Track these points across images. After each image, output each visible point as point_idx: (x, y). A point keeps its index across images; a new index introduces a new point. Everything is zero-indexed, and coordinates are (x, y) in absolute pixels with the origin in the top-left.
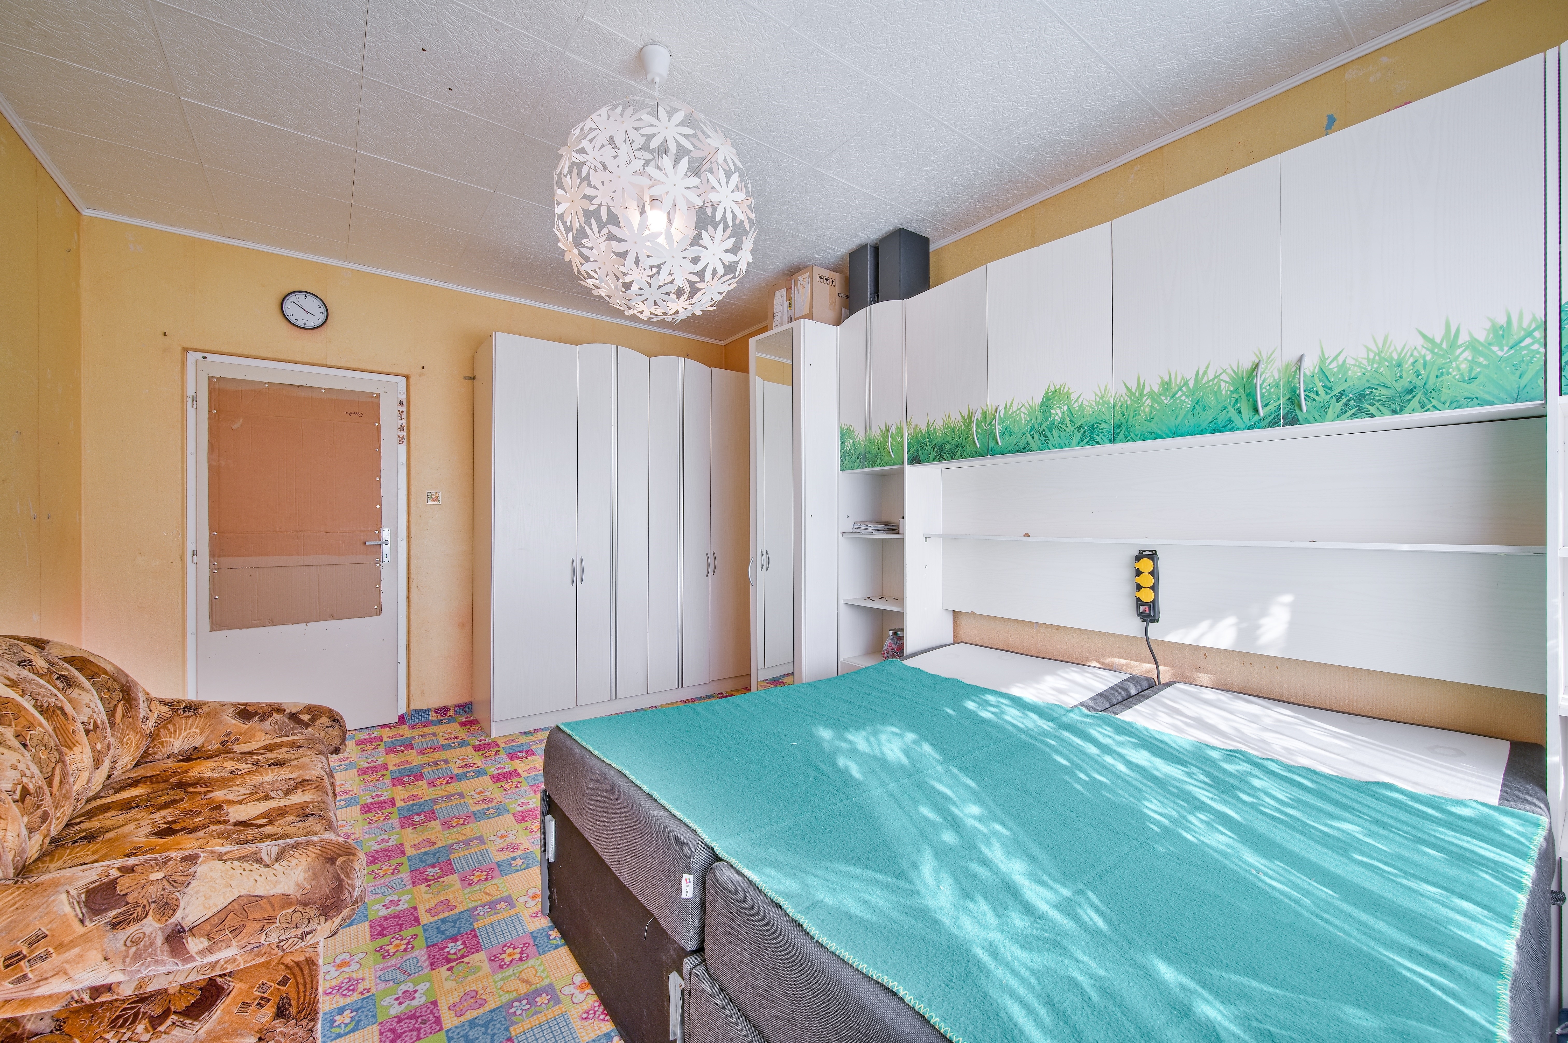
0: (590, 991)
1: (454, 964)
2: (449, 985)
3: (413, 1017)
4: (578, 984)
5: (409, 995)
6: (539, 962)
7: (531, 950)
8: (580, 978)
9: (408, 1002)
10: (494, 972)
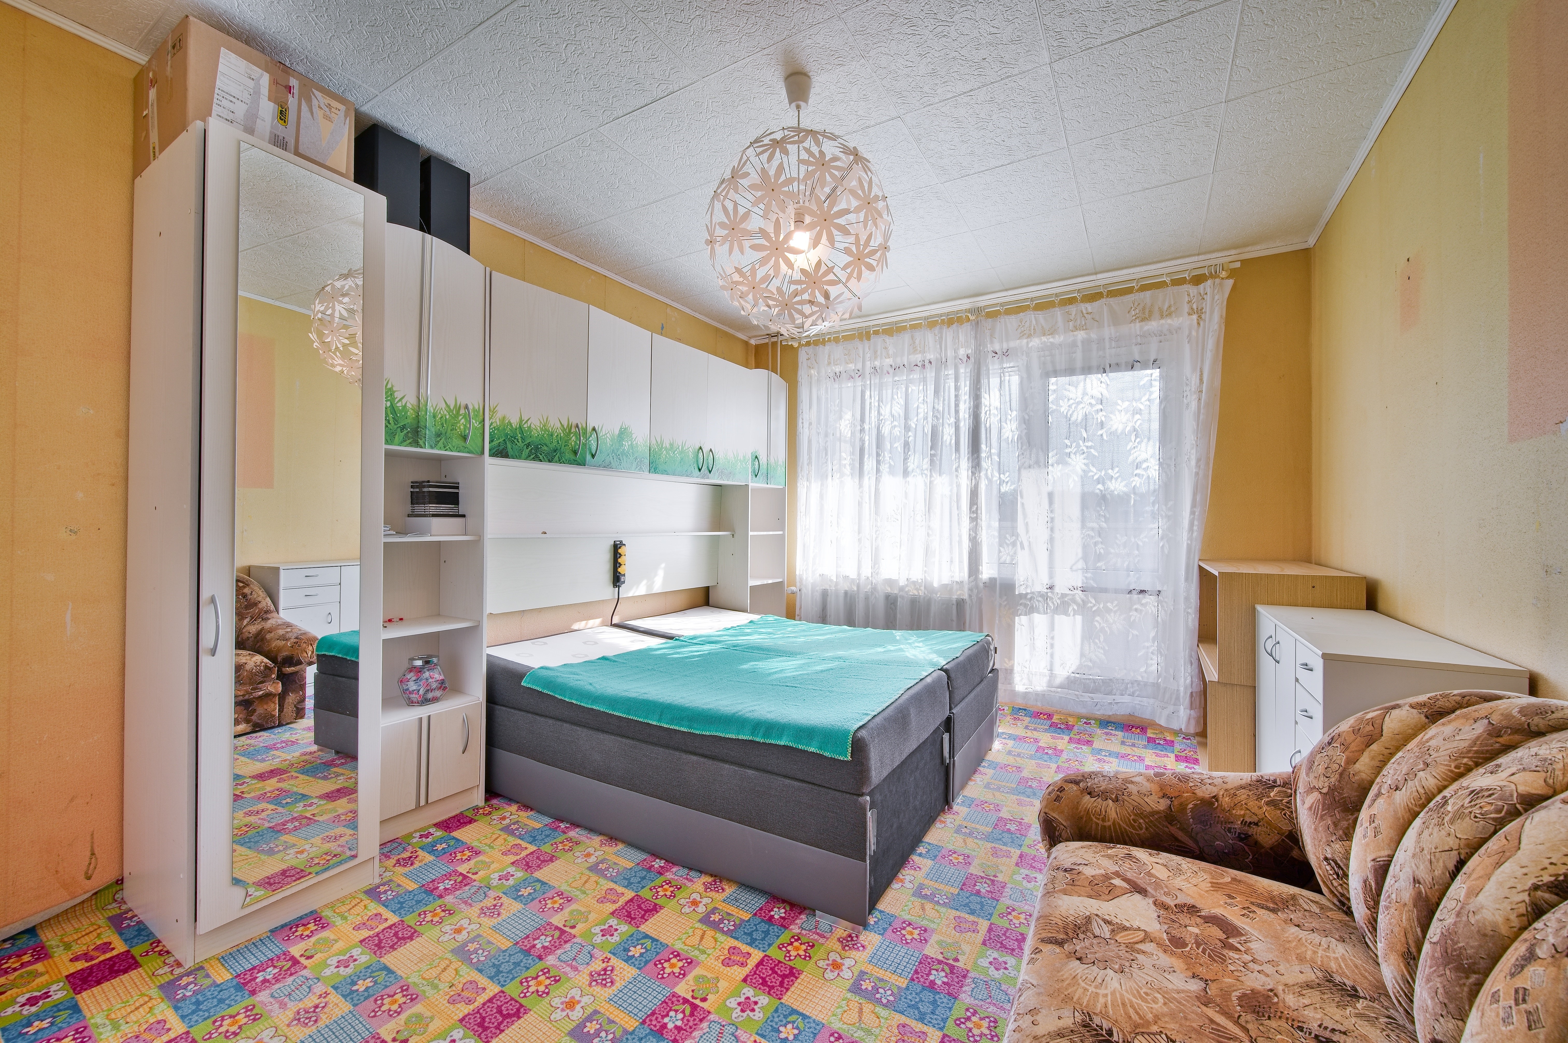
0: (900, 876)
1: (951, 962)
2: (966, 948)
3: (1003, 946)
4: (901, 884)
5: (997, 965)
6: (903, 913)
7: (897, 924)
8: (895, 885)
9: (1001, 960)
10: (933, 931)
